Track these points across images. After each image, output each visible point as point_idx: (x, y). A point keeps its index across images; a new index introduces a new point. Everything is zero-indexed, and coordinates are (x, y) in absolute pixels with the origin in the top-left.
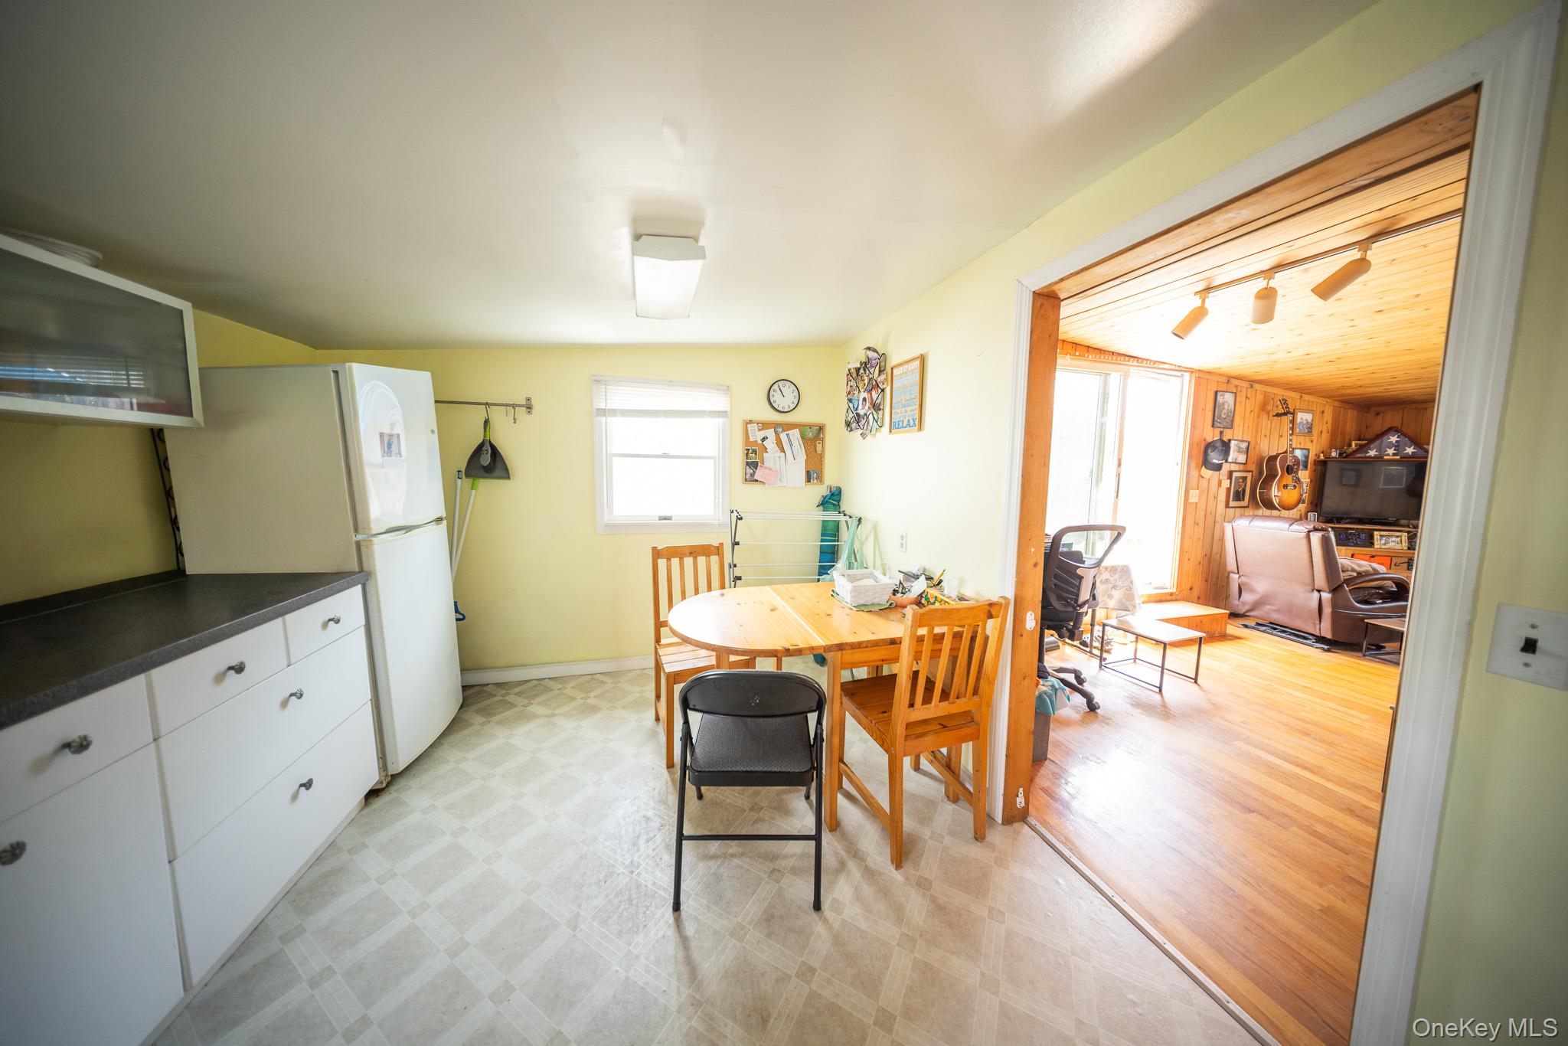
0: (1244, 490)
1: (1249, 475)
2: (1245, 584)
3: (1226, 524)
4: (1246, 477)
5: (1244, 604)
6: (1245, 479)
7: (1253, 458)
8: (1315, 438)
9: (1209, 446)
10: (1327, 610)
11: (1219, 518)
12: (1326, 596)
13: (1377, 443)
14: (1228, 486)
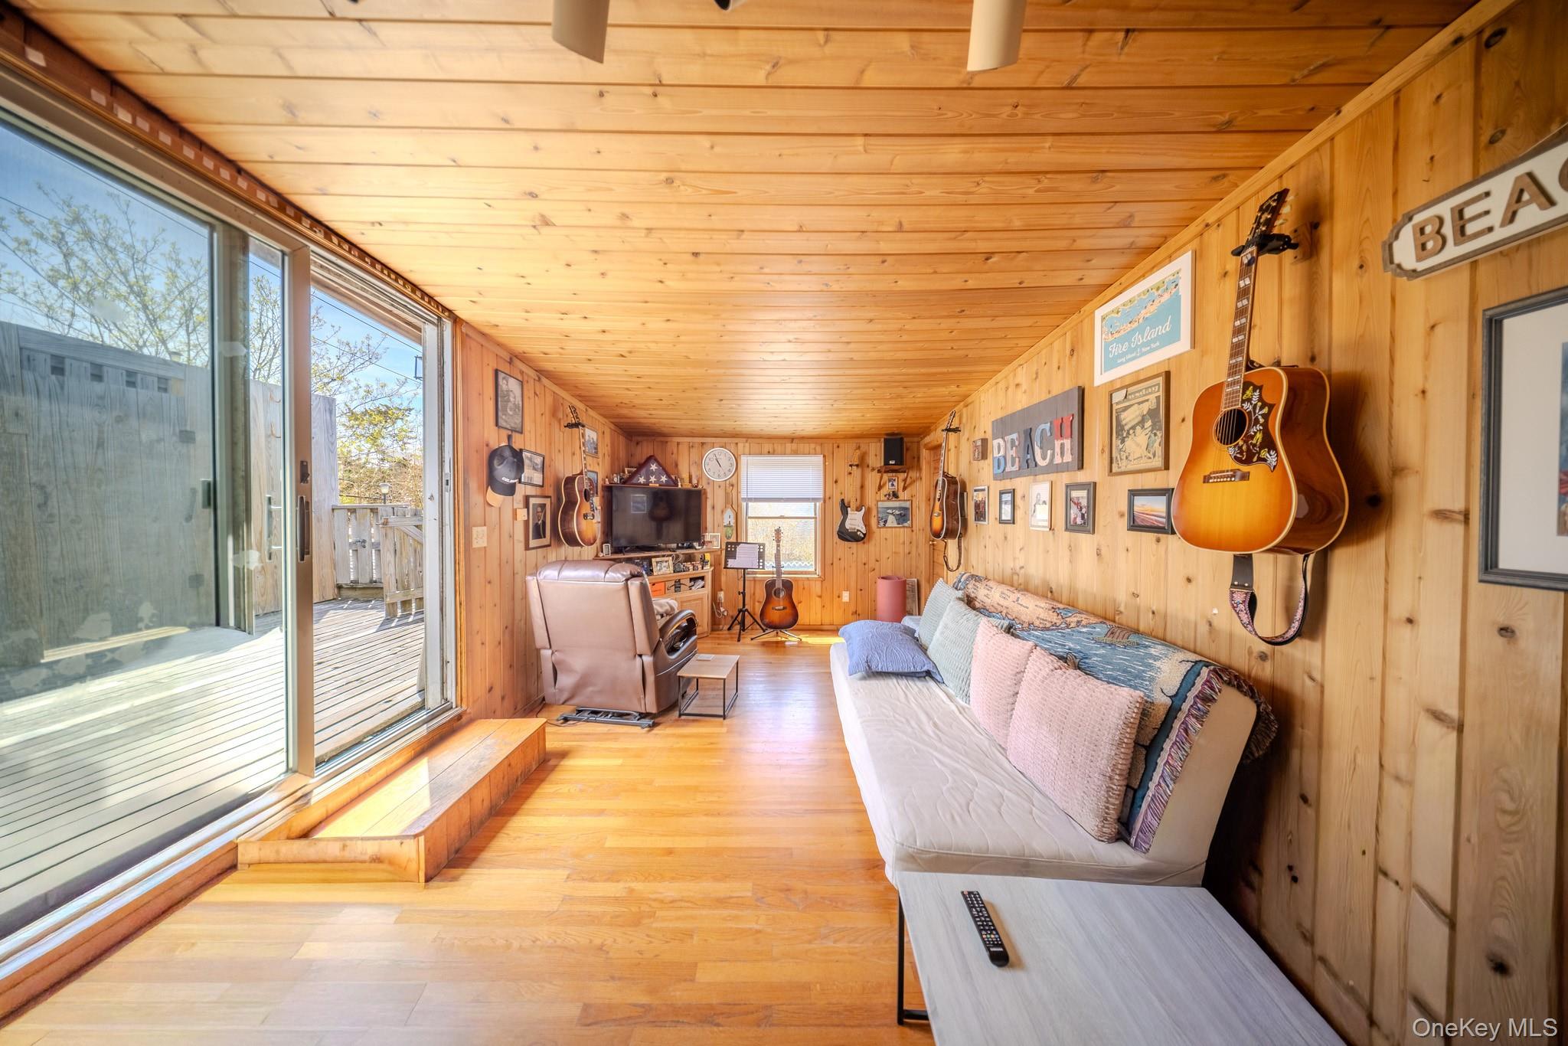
0: (544, 523)
1: (547, 502)
2: (561, 662)
3: (529, 578)
4: (545, 505)
5: (561, 690)
6: (543, 506)
7: (550, 481)
8: (600, 460)
9: (494, 455)
10: (651, 679)
11: (519, 567)
12: (648, 659)
13: (643, 471)
14: (526, 518)
